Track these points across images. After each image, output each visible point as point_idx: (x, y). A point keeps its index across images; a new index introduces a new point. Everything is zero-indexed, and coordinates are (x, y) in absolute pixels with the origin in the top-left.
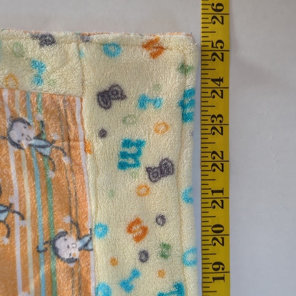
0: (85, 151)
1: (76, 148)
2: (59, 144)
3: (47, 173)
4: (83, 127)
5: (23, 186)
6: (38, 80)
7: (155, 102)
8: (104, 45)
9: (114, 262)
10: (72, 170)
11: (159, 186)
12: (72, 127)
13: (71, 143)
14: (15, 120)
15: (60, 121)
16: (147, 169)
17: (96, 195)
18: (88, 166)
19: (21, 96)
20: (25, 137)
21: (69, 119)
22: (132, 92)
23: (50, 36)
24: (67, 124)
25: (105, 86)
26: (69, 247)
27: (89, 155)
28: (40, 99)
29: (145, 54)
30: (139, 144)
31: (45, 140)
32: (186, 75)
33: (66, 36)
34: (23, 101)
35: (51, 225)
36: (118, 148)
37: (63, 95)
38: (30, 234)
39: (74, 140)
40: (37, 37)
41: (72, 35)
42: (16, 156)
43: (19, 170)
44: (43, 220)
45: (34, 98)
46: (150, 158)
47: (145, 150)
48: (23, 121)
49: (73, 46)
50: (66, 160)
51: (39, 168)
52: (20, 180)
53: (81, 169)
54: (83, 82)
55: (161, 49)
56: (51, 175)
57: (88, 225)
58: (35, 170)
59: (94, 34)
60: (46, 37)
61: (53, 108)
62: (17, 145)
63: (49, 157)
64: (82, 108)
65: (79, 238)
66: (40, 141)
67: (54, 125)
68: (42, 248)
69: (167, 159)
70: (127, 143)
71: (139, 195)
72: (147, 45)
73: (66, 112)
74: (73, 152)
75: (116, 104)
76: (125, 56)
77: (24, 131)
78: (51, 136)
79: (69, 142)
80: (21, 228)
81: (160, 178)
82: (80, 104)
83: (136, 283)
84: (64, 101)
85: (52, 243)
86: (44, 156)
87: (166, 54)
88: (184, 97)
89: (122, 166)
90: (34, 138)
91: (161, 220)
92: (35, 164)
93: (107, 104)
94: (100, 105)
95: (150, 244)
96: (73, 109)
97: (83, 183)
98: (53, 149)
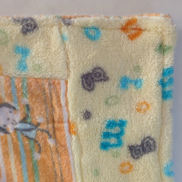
0: (70, 132)
1: (61, 130)
3: (33, 156)
4: (68, 109)
5: (10, 169)
7: (136, 83)
10: (57, 151)
11: (142, 162)
12: (57, 110)
13: (56, 125)
15: (46, 104)
16: (130, 147)
17: (82, 174)
18: (73, 147)
19: (6, 82)
20: (10, 121)
21: (54, 102)
23: (32, 19)
24: (52, 106)
25: (89, 69)
27: (73, 136)
28: (25, 85)
29: (124, 36)
31: (30, 124)
32: (164, 55)
33: (47, 20)
34: (8, 87)
37: (48, 79)
39: (59, 122)
40: (18, 21)
41: (54, 19)
42: (2, 140)
43: (6, 154)
45: (19, 83)
47: (127, 130)
49: (55, 29)
50: (51, 142)
51: (26, 151)
52: (7, 163)
53: (66, 150)
55: (139, 31)
56: (37, 156)
58: (22, 153)
59: (75, 17)
60: (27, 20)
61: (38, 92)
62: (3, 130)
63: (34, 139)
64: (67, 90)
66: (26, 124)
67: (39, 108)
69: (149, 137)
70: (111, 124)
71: (123, 172)
72: (124, 29)
73: (51, 95)
74: (58, 133)
75: (99, 86)
77: (10, 115)
78: (36, 119)
79: (54, 124)
81: (142, 155)
82: (65, 87)
84: (50, 85)
86: (30, 139)
88: (163, 75)
90: (20, 122)
92: (21, 148)
94: (84, 87)
96: (58, 92)
97: (68, 164)
98: (39, 132)
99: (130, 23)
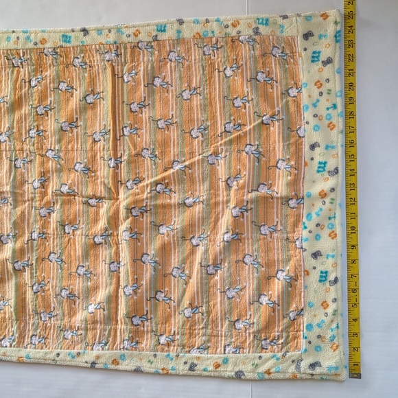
0: (299, 56)
3: (285, 66)
4: (298, 47)
5: (277, 71)
6: (282, 32)
7: (325, 36)
8: (306, 17)
9: (310, 96)
10: (294, 64)
11: (327, 68)
12: (294, 48)
14: (274, 47)
15: (290, 46)
16: (322, 62)
17: (303, 72)
18: (300, 62)
19: (276, 38)
20: (277, 53)
21: (293, 45)
22: (316, 33)
23: (287, 16)
24: (292, 47)
25: (306, 32)
26: (293, 92)
27: (300, 58)
28: (283, 39)
29: (321, 19)
30: (319, 52)
31: (285, 54)
32: (337, 25)
33: (292, 15)
34: (277, 40)
35: (287, 84)
36: (311, 55)
37: (291, 36)
38: (279, 88)
39: (295, 53)
40: (282, 16)
41: (294, 15)
42: (274, 60)
43: (275, 65)
44: (284, 83)
45: (281, 38)
46: (323, 57)
47: (321, 54)
48: (277, 47)
49: (294, 18)
50: (292, 60)
51: (283, 64)
52: (276, 68)
53: (297, 63)
54: (298, 31)
55: (327, 17)
57: (300, 84)
58: (281, 64)
59: (302, 13)
60: (285, 16)
61: (287, 41)
62: (275, 56)
63: (286, 60)
64: (297, 40)
65: (297, 89)
66: (283, 54)
67: (288, 48)
68: (284, 93)
69: (329, 57)
70: (314, 53)
71: (319, 72)
72: (322, 16)
73: (292, 43)
74: (294, 57)
75: (310, 38)
76: (314, 20)
77: (277, 51)
78: (287, 52)
79: (293, 53)
80: (276, 86)
81: (327, 65)
83: (318, 104)
84: (291, 39)
85: (287, 91)
86: (284, 59)
87: (329, 18)
88: (336, 33)
89: (313, 61)
90: (281, 53)
91: (328, 80)
93: (307, 38)
94: (304, 39)
95: (323, 89)
96: (294, 41)
97: (298, 68)
98: (288, 57)
99: (324, 14)
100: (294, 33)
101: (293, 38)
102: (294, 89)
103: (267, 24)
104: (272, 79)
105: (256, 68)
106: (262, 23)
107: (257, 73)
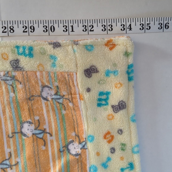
0: (80, 99)
1: (76, 98)
2: (67, 97)
3: (62, 112)
4: (78, 87)
5: (50, 119)
6: (54, 65)
7: (114, 73)
8: (85, 46)
9: (98, 154)
10: (74, 109)
11: (119, 115)
12: (73, 88)
13: (73, 96)
14: (44, 86)
15: (67, 85)
16: (112, 106)
17: (87, 121)
18: (82, 107)
19: (46, 74)
20: (49, 95)
21: (71, 84)
22: (101, 69)
23: (58, 43)
24: (70, 86)
25: (88, 67)
27: (82, 101)
28: (56, 75)
29: (107, 49)
30: (108, 94)
31: (60, 95)
32: (128, 57)
33: (66, 43)
34: (47, 77)
35: (65, 138)
36: (96, 96)
37: (67, 72)
38: (55, 144)
39: (74, 94)
40: (51, 44)
41: (69, 42)
42: (46, 104)
43: (48, 111)
44: (61, 136)
45: (53, 75)
46: (114, 100)
47: (110, 97)
48: (48, 87)
49: (70, 47)
50: (71, 105)
51: (58, 109)
52: (49, 116)
53: (79, 108)
54: (77, 65)
55: (114, 46)
56: (64, 112)
57: (84, 136)
58: (56, 110)
59: (80, 41)
60: (56, 43)
61: (63, 79)
62: (46, 99)
63: (62, 104)
64: (77, 78)
65: (80, 143)
66: (57, 96)
67: (64, 88)
68: (62, 150)
69: (122, 101)
70: (101, 94)
71: (109, 119)
72: (106, 45)
73: (69, 81)
74: (74, 100)
75: (94, 75)
77: (49, 92)
78: (62, 93)
79: (72, 95)
80: (50, 140)
81: (119, 111)
82: (76, 76)
83: (109, 164)
84: (68, 75)
85: (67, 147)
86: (60, 103)
87: (117, 48)
88: (128, 68)
89: (99, 105)
90: (54, 95)
91: (120, 131)
92: (55, 108)
93: (89, 75)
94: (86, 76)
95: (116, 144)
96: (73, 79)
97: (80, 116)
98: (64, 99)
99: (109, 42)
100: (71, 68)
101: (70, 74)
102: (76, 144)
103: (31, 55)
104: (44, 131)
105: (19, 117)
106: (24, 53)
107: (22, 124)
